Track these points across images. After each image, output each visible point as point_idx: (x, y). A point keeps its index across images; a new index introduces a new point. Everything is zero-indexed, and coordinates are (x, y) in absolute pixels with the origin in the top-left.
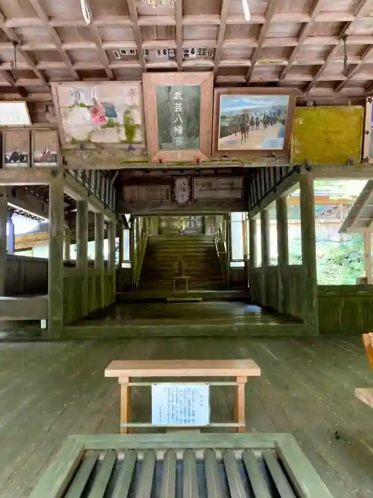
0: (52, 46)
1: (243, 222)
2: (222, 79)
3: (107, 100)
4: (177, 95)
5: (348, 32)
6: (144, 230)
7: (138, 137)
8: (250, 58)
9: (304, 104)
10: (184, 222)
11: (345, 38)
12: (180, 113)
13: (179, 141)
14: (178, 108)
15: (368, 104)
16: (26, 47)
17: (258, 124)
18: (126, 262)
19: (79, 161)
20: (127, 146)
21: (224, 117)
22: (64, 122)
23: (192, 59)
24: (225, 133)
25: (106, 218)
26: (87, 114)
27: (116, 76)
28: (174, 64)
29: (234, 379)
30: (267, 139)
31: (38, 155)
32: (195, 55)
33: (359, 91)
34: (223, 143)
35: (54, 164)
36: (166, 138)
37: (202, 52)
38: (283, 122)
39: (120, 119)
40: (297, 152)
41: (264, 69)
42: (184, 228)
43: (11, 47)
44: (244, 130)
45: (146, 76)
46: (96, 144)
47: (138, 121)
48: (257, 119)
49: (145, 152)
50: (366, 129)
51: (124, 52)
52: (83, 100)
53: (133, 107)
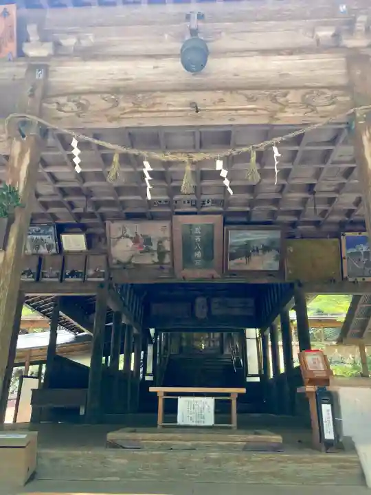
0: (111, 198)
1: (257, 339)
2: (229, 219)
3: (146, 233)
4: (197, 230)
5: (315, 190)
6: (166, 348)
7: (167, 259)
8: (249, 206)
9: (293, 237)
10: (203, 342)
11: (314, 193)
12: (198, 242)
13: (198, 263)
14: (198, 239)
15: (342, 237)
16: (94, 198)
17: (258, 251)
18: (149, 375)
19: (120, 278)
20: (158, 266)
21: (231, 246)
22: (112, 249)
23: (207, 206)
24: (233, 257)
25: (135, 331)
26: (131, 244)
27: (153, 217)
28: (194, 209)
29: (228, 394)
30: (266, 263)
31: (91, 272)
32: (210, 203)
33: (334, 228)
34: (232, 265)
35: (102, 279)
36: (188, 260)
37: (215, 202)
38: (277, 250)
39: (154, 247)
40: (290, 272)
41: (259, 213)
42: (203, 348)
43: (84, 198)
44: (248, 255)
45: (175, 217)
46: (135, 265)
47: (168, 248)
48: (257, 248)
49: (172, 270)
50: (343, 256)
51: (160, 202)
52: (128, 233)
53: (165, 238)
